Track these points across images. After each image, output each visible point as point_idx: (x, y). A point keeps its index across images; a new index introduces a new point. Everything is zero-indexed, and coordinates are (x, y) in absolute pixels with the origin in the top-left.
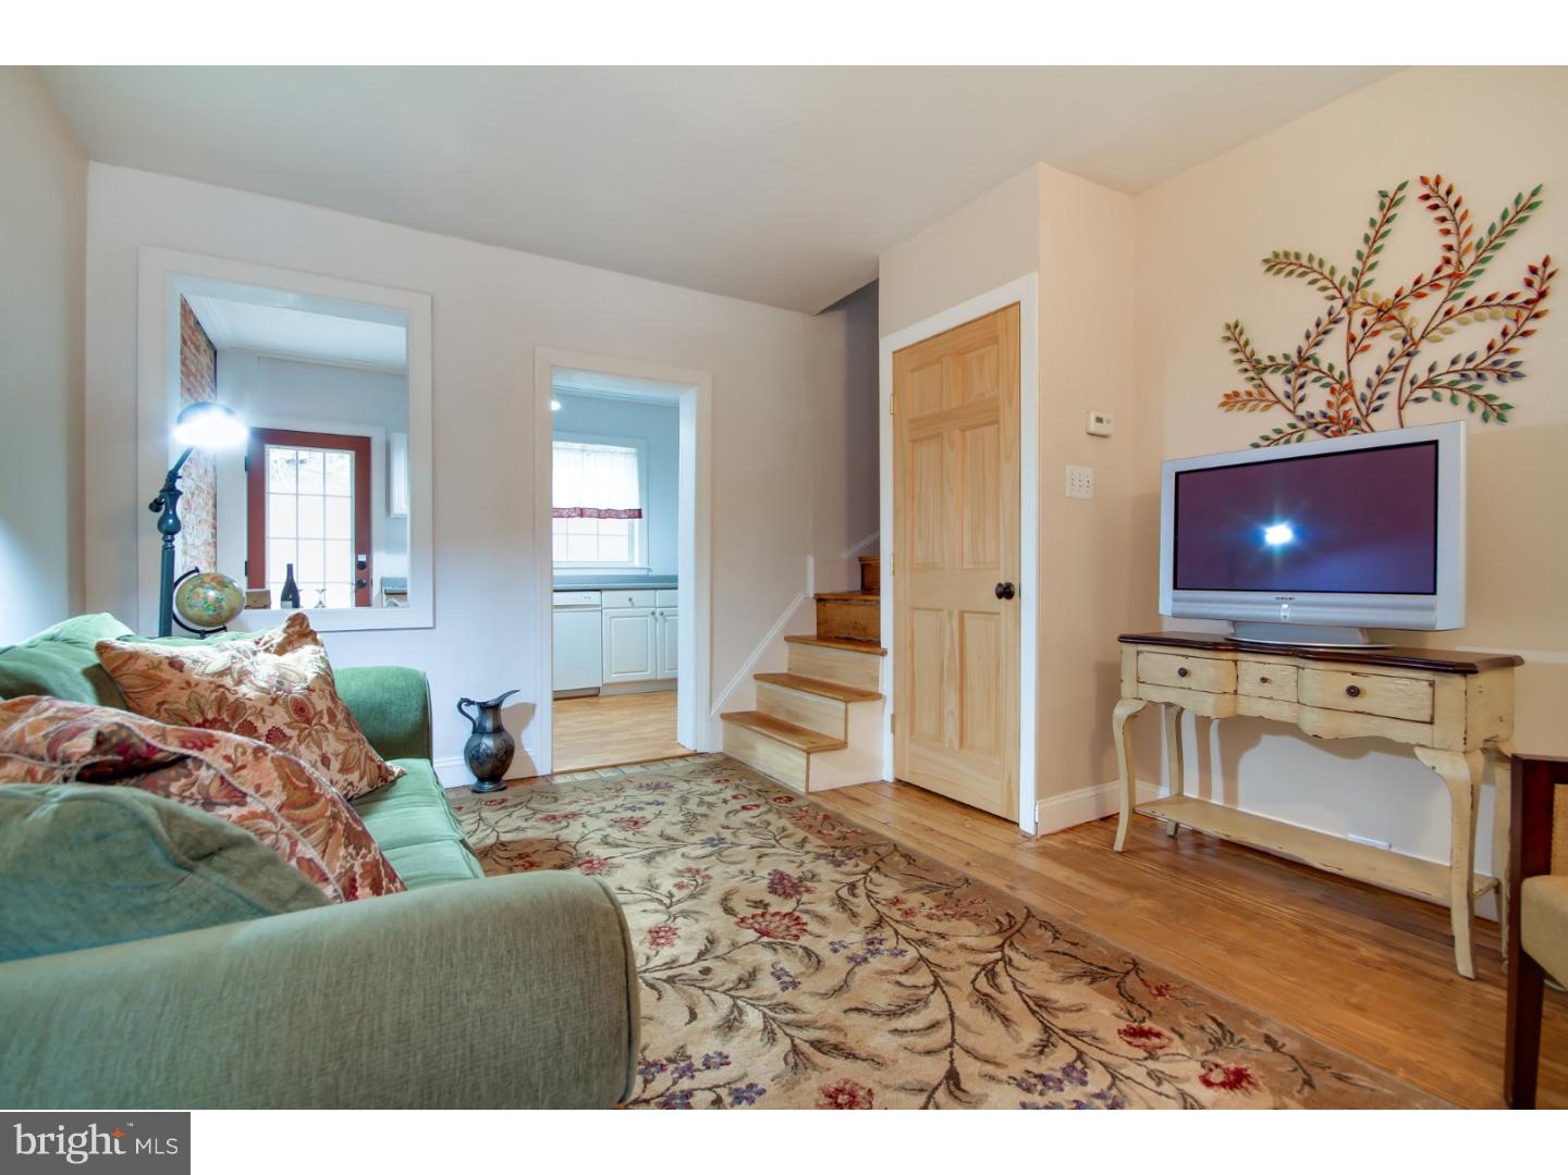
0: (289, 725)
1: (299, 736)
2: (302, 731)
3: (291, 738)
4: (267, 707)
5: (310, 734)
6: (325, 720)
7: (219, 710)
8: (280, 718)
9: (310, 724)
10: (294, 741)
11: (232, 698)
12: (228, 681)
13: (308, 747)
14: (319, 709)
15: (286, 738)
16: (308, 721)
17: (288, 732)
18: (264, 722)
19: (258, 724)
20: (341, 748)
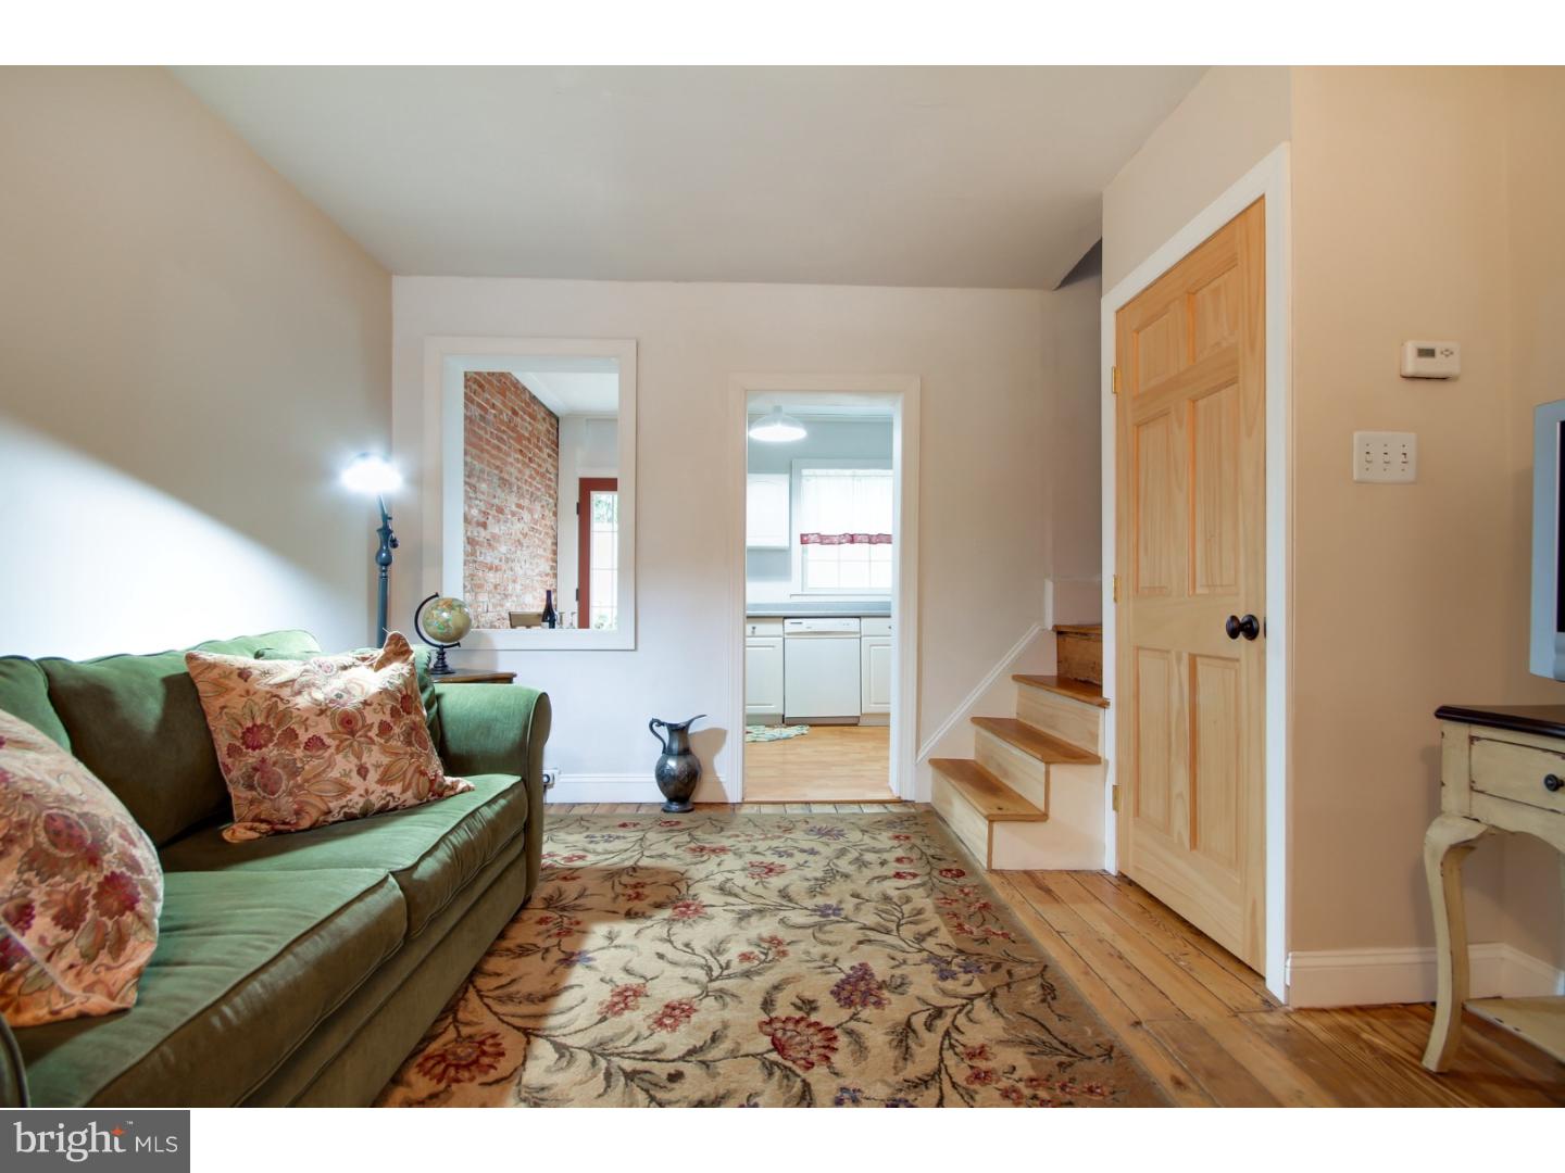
0: (329, 735)
1: (338, 747)
2: (341, 742)
3: (329, 747)
4: (313, 718)
5: (351, 745)
6: (373, 733)
7: (267, 717)
8: (323, 728)
9: (353, 736)
10: (332, 750)
11: (281, 707)
12: (286, 693)
13: (345, 757)
14: (369, 722)
15: (324, 746)
16: (352, 733)
17: (328, 741)
18: (306, 730)
19: (301, 732)
20: (386, 760)
